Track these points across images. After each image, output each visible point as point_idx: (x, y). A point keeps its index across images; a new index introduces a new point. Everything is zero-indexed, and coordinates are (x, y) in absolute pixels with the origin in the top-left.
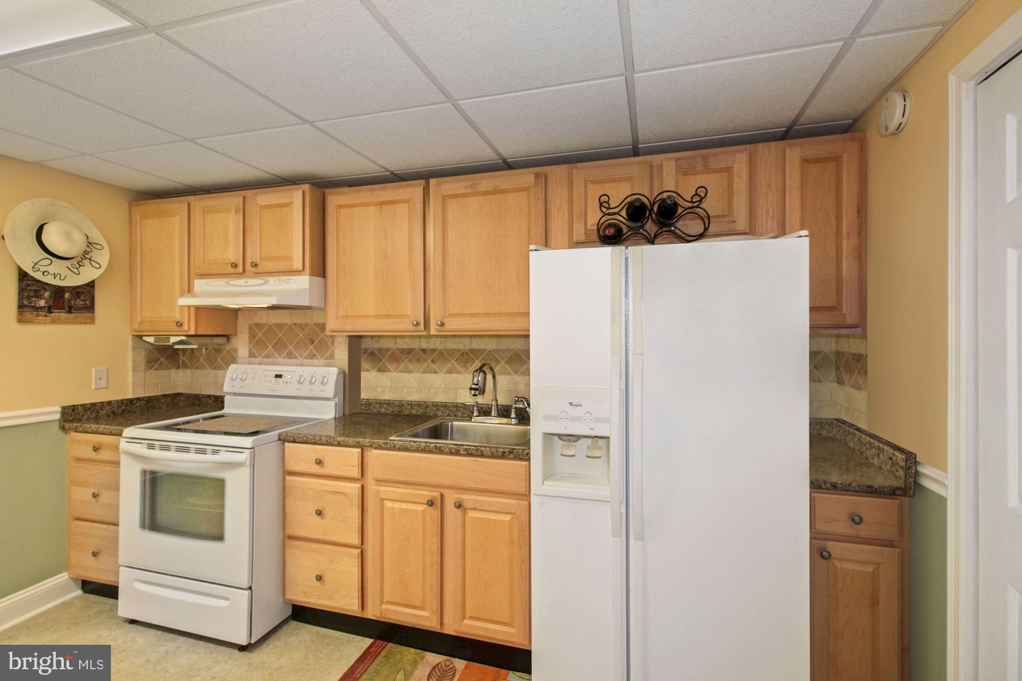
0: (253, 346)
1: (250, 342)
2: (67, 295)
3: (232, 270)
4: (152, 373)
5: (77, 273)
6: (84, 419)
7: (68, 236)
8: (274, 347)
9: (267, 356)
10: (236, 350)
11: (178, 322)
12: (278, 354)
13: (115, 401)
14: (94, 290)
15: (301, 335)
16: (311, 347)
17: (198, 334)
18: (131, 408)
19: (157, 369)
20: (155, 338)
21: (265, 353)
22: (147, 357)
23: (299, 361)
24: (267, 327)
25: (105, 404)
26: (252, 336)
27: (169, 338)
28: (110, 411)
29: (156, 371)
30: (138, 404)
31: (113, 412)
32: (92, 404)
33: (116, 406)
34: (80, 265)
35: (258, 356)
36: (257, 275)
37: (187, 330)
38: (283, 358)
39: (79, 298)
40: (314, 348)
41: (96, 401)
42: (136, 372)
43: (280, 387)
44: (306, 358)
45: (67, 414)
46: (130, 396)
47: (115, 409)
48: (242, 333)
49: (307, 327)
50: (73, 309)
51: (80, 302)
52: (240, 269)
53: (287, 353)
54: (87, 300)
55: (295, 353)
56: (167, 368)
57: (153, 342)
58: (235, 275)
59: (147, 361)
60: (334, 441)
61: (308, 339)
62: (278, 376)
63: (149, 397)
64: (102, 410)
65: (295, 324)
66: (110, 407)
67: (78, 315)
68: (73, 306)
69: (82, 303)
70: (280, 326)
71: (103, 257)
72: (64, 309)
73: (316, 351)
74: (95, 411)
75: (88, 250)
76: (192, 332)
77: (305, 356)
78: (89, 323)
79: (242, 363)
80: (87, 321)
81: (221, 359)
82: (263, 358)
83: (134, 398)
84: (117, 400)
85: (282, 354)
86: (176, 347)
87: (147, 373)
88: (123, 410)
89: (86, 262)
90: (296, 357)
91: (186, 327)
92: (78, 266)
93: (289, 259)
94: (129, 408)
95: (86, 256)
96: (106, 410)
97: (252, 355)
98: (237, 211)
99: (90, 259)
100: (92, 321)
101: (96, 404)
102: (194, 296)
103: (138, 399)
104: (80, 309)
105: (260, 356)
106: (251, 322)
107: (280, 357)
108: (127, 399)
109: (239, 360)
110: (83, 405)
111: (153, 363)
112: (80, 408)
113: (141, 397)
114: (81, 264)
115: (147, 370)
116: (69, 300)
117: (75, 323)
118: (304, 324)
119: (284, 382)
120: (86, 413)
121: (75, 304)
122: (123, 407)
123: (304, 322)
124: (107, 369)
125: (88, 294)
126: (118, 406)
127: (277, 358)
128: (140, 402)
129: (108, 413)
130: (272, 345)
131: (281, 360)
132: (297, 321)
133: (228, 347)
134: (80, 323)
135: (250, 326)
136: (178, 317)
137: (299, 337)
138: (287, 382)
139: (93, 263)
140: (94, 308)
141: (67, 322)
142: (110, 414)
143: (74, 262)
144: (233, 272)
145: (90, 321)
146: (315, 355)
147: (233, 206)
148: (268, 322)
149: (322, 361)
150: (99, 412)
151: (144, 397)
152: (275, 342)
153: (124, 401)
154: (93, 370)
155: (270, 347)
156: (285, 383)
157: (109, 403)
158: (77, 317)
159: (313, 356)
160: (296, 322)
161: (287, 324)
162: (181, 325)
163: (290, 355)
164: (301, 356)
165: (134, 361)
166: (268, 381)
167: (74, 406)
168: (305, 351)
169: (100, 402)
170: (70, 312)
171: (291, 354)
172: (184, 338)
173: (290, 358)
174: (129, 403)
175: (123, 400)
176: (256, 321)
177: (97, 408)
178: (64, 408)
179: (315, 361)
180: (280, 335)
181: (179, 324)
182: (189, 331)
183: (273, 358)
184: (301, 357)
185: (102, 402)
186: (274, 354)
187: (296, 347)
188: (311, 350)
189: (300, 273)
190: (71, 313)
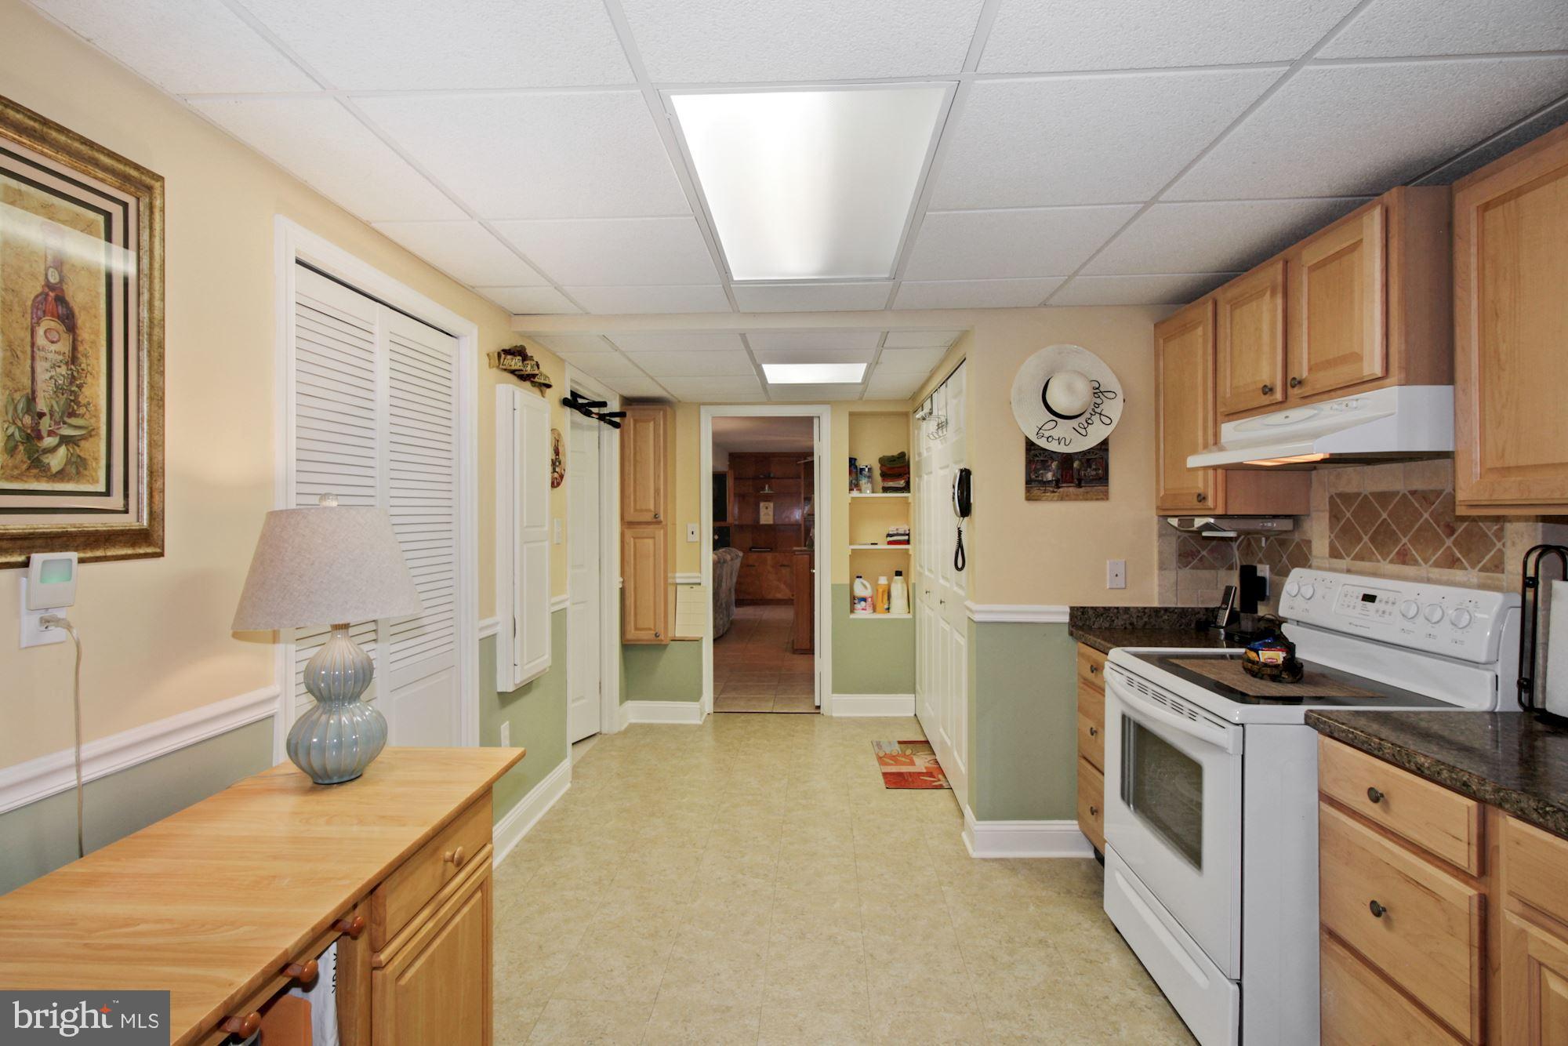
0: (1336, 537)
1: (1331, 529)
2: (1076, 464)
3: (1265, 400)
4: (1187, 572)
5: (1084, 434)
6: (1095, 626)
7: (1070, 388)
8: (1372, 540)
9: (1360, 557)
10: (1309, 543)
11: (1199, 495)
12: (1381, 554)
13: (1134, 608)
14: (1108, 455)
15: (1426, 515)
16: (1449, 542)
17: (1230, 513)
18: (1156, 621)
19: (1194, 568)
20: (1179, 520)
21: (1357, 550)
22: (1179, 549)
23: (1424, 570)
24: (1360, 498)
25: (1121, 611)
26: (1335, 516)
27: (1194, 520)
28: (1128, 622)
29: (1195, 571)
30: (1166, 617)
31: (1132, 624)
32: (1104, 608)
33: (1135, 616)
34: (1088, 424)
35: (1345, 556)
36: (1307, 399)
37: (1212, 507)
38: (1391, 562)
39: (1090, 467)
40: (1455, 543)
41: (1110, 605)
42: (1165, 569)
43: (1369, 620)
44: (1437, 565)
45: (1076, 617)
46: (1156, 604)
47: (1135, 620)
48: (1318, 511)
49: (1438, 497)
50: (1083, 482)
51: (1091, 472)
52: (1278, 396)
53: (1398, 553)
54: (1099, 469)
55: (1414, 552)
56: (1212, 567)
57: (1176, 525)
58: (1273, 407)
59: (1180, 555)
60: (1409, 762)
61: (1442, 523)
62: (1369, 598)
63: (1183, 608)
64: (1118, 618)
65: (1413, 493)
66: (1128, 616)
67: (1089, 489)
68: (1083, 477)
69: (1094, 473)
70: (1384, 497)
71: (1114, 409)
72: (1072, 482)
73: (1460, 553)
74: (1108, 619)
75: (1099, 401)
76: (1220, 511)
77: (1435, 561)
78: (1102, 499)
79: (1319, 568)
80: (1099, 497)
81: (1288, 558)
82: (1352, 559)
83: (1160, 608)
84: (1137, 608)
85: (1388, 554)
86: (1205, 534)
87: (1181, 572)
88: (1146, 622)
89: (1096, 418)
90: (1415, 563)
91: (1210, 503)
92: (1086, 425)
93: (1356, 357)
94: (1153, 621)
95: (1096, 410)
96: (1123, 619)
97: (1334, 554)
98: (1273, 293)
99: (1100, 414)
100: (1105, 496)
101: (1110, 608)
102: (1222, 449)
103: (1166, 610)
104: (1092, 481)
105: (1348, 556)
106: (1333, 491)
107: (1384, 560)
108: (1151, 608)
109: (1314, 562)
110: (1094, 609)
111: (1190, 559)
112: (1091, 612)
113: (1170, 608)
114: (1090, 421)
115: (1179, 568)
116: (1079, 471)
117: (1087, 500)
118: (1432, 491)
119: (1377, 611)
120: (1098, 619)
121: (1085, 475)
122: (1146, 619)
123: (1431, 487)
124: (1125, 562)
125: (1101, 460)
126: (1138, 616)
127: (1378, 561)
128: (1168, 614)
129: (1125, 624)
130: (1369, 535)
131: (1387, 567)
132: (1418, 485)
133: (1297, 537)
134: (1092, 499)
135: (1331, 497)
136: (1200, 486)
137: (1421, 521)
138: (1384, 612)
139: (1103, 418)
140: (1107, 479)
141: (1076, 498)
142: (1128, 626)
143: (1082, 419)
144: (1267, 403)
145: (1102, 496)
146: (1459, 559)
147: (1268, 284)
148: (1361, 490)
149: (1474, 575)
150: (1113, 621)
151: (1176, 608)
152: (1374, 528)
153: (1146, 611)
154: (1108, 562)
155: (1366, 539)
156: (1380, 613)
157: (1127, 610)
158: (1087, 492)
159: (1452, 563)
160: (1414, 488)
161: (1394, 494)
162: (1204, 498)
163: (1403, 558)
164: (1426, 561)
165: (1160, 553)
166: (1349, 606)
167: (1084, 608)
168: (1436, 550)
169: (1115, 608)
170: (1079, 486)
171: (1407, 555)
172: (1212, 520)
173: (1404, 563)
174: (1153, 614)
175: (1145, 608)
176: (1341, 489)
177: (1112, 615)
178: (1072, 608)
179: (1458, 575)
180: (1385, 515)
181: (1202, 498)
182: (1214, 509)
183: (1370, 560)
184: (1426, 563)
185: (1117, 608)
186: (1373, 553)
187: (1414, 541)
188: (1449, 548)
189: (1381, 382)
190: (1081, 487)
